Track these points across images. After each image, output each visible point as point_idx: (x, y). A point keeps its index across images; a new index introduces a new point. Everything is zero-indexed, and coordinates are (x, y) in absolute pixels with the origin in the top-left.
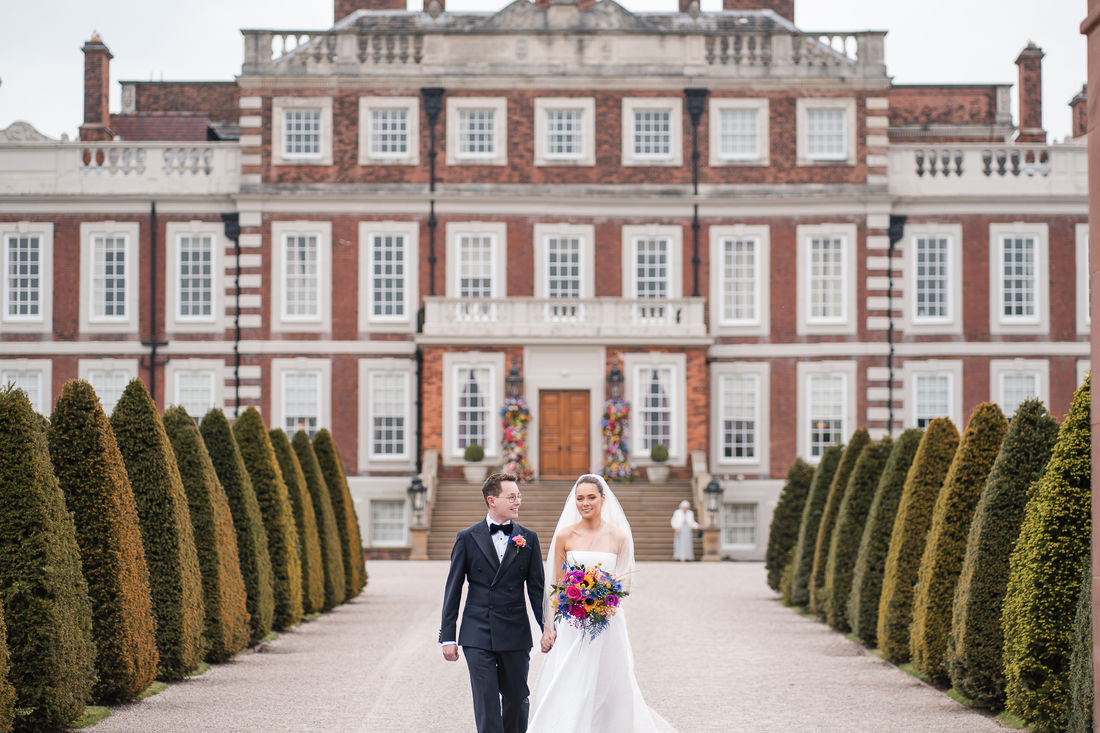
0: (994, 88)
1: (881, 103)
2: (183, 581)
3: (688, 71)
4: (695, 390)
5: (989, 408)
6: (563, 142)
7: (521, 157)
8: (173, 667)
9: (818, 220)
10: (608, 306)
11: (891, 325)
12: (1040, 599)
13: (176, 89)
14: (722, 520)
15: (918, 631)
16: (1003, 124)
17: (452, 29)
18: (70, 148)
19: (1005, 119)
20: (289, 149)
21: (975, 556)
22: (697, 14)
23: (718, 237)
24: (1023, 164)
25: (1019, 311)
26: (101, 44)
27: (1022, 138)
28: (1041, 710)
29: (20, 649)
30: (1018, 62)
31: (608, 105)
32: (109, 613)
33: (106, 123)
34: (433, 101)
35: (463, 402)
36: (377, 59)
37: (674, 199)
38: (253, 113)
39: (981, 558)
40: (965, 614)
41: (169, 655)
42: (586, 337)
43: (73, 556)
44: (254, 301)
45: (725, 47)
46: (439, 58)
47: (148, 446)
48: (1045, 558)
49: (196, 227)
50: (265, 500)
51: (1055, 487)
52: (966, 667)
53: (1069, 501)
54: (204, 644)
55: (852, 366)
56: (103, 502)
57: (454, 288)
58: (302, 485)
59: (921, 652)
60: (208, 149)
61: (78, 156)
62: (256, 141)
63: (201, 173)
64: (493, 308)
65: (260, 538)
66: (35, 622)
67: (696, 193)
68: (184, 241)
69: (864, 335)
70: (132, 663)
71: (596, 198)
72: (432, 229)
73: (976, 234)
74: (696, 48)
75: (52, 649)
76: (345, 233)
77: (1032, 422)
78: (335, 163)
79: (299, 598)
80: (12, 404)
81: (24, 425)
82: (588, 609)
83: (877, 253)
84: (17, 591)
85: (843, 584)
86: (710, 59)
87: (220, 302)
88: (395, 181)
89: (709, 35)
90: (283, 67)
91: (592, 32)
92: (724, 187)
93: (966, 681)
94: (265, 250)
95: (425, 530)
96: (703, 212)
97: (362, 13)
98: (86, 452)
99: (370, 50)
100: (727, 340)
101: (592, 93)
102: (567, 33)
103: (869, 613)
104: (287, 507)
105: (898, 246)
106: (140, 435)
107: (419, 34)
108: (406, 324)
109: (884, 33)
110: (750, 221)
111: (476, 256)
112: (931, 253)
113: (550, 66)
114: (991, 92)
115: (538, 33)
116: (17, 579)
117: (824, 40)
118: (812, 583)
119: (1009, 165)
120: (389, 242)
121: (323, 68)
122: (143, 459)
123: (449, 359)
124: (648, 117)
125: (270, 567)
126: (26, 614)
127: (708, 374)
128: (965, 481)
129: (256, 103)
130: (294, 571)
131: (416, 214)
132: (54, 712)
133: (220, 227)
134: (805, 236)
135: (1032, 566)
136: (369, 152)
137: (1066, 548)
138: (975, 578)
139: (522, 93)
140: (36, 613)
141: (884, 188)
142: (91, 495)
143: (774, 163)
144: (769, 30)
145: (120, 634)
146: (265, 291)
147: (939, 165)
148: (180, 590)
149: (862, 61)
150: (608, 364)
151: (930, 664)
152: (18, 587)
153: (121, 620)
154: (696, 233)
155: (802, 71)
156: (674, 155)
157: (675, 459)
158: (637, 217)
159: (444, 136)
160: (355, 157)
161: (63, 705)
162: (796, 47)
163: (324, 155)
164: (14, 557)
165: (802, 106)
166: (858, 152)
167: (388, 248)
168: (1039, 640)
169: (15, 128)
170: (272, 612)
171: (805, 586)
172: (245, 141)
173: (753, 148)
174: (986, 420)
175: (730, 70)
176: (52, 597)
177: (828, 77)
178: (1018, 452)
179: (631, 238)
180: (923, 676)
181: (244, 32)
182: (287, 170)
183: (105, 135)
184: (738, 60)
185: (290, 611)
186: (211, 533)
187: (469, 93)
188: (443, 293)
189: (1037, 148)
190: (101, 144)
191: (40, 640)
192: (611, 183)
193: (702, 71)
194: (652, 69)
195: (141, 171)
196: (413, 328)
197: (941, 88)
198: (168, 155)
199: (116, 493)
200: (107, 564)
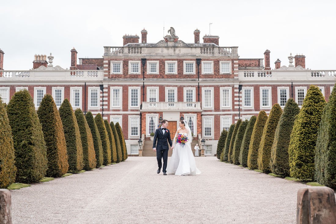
0: (260, 59)
1: (237, 62)
2: (77, 148)
3: (197, 55)
4: (199, 121)
5: (276, 105)
6: (171, 69)
7: (162, 73)
8: (74, 170)
9: (224, 86)
10: (180, 104)
11: (239, 108)
12: (301, 144)
13: (91, 60)
14: (205, 148)
15: (260, 160)
16: (261, 67)
17: (148, 46)
18: (68, 71)
19: (262, 66)
20: (114, 72)
21: (278, 138)
22: (199, 43)
23: (203, 89)
24: (266, 74)
25: (266, 105)
26: (75, 50)
27: (266, 69)
28: (302, 174)
29: (24, 159)
30: (265, 54)
31: (180, 62)
32: (54, 153)
33: (76, 66)
34: (144, 61)
35: (150, 124)
36: (132, 53)
37: (194, 82)
38: (106, 64)
39: (279, 138)
40: (275, 152)
41: (73, 167)
42: (176, 110)
43: (41, 135)
44: (106, 103)
45: (204, 50)
46: (145, 52)
47: (69, 115)
48: (302, 133)
49: (94, 87)
50: (102, 135)
51: (303, 115)
52: (276, 166)
53: (307, 118)
54: (83, 165)
55: (231, 116)
56: (53, 125)
57: (148, 100)
58: (112, 133)
59: (261, 165)
60: (97, 72)
61: (70, 73)
62: (107, 69)
63: (95, 76)
64: (156, 104)
65: (100, 142)
66: (28, 152)
67: (199, 80)
68: (92, 90)
69: (234, 110)
70: (61, 167)
71: (178, 81)
72: (144, 88)
73: (257, 88)
74: (198, 50)
75: (33, 159)
76: (125, 88)
77: (291, 104)
78: (123, 74)
79: (110, 158)
80: (24, 93)
81: (27, 99)
82: (182, 141)
83: (236, 93)
84: (23, 143)
85: (237, 154)
86: (201, 53)
87: (99, 103)
88: (136, 78)
89: (201, 48)
90: (113, 54)
91: (177, 47)
92: (204, 79)
93: (276, 170)
94: (109, 92)
95: (142, 150)
96: (200, 84)
97: (129, 44)
98: (49, 112)
99: (131, 51)
100: (205, 111)
101: (177, 60)
102: (171, 47)
103: (245, 159)
104: (107, 137)
105: (240, 91)
106: (67, 112)
107: (141, 48)
108: (138, 108)
109: (238, 47)
110: (210, 86)
111: (153, 93)
112: (247, 93)
113: (168, 54)
114: (259, 60)
115: (166, 47)
116: (24, 140)
117: (225, 49)
118: (229, 155)
119: (263, 75)
120: (135, 91)
121: (121, 54)
122: (68, 118)
123: (147, 115)
124: (188, 64)
125: (102, 149)
126: (26, 149)
127: (202, 118)
128: (272, 122)
129: (107, 62)
130: (109, 151)
131: (140, 85)
132: (33, 176)
133: (99, 88)
134: (221, 89)
135: (298, 136)
136: (130, 72)
137: (307, 131)
138: (278, 143)
139: (162, 60)
140: (29, 149)
141: (238, 79)
142: (50, 123)
143: (215, 74)
144: (213, 47)
145: (57, 158)
146: (109, 101)
147: (249, 75)
148: (76, 150)
149: (233, 53)
150: (180, 116)
151: (264, 168)
152: (24, 142)
153: (58, 155)
154: (199, 88)
155: (221, 55)
156: (194, 72)
157: (195, 136)
158: (186, 85)
159: (146, 68)
160: (127, 73)
161: (36, 175)
162: (219, 50)
163: (121, 72)
164: (23, 134)
165: (220, 62)
166: (232, 72)
167: (134, 92)
168: (301, 155)
169: (57, 67)
170: (103, 160)
171: (227, 156)
172: (105, 70)
173: (210, 71)
174: (276, 108)
175: (206, 55)
176: (34, 145)
177: (226, 56)
178: (288, 111)
179: (185, 90)
180: (262, 171)
181: (104, 47)
182: (113, 76)
183: (76, 69)
184: (207, 53)
185: (108, 161)
186: (86, 139)
187: (151, 60)
188: (146, 101)
189: (269, 71)
190: (74, 70)
191: (30, 156)
192: (181, 78)
193: (200, 55)
194: (189, 55)
195: (83, 76)
196: (139, 109)
197: (249, 59)
198: (89, 73)
199: (57, 122)
200: (54, 140)
